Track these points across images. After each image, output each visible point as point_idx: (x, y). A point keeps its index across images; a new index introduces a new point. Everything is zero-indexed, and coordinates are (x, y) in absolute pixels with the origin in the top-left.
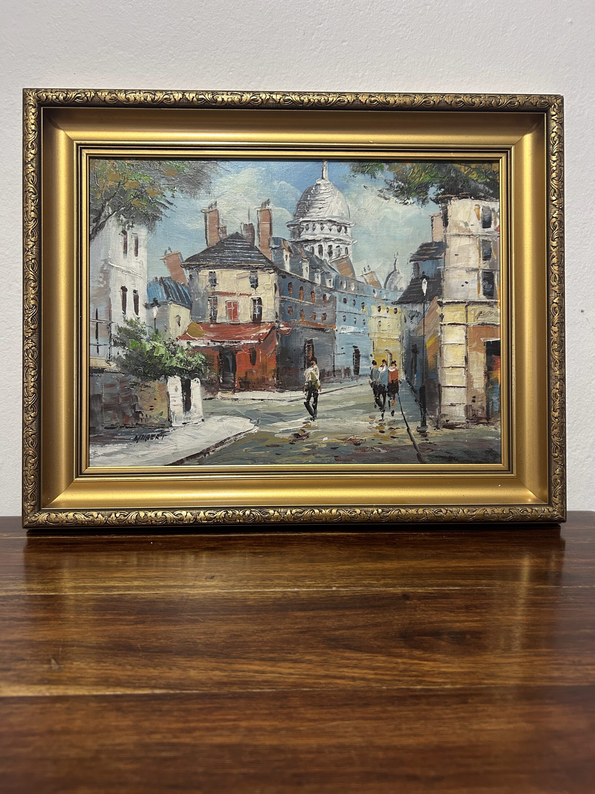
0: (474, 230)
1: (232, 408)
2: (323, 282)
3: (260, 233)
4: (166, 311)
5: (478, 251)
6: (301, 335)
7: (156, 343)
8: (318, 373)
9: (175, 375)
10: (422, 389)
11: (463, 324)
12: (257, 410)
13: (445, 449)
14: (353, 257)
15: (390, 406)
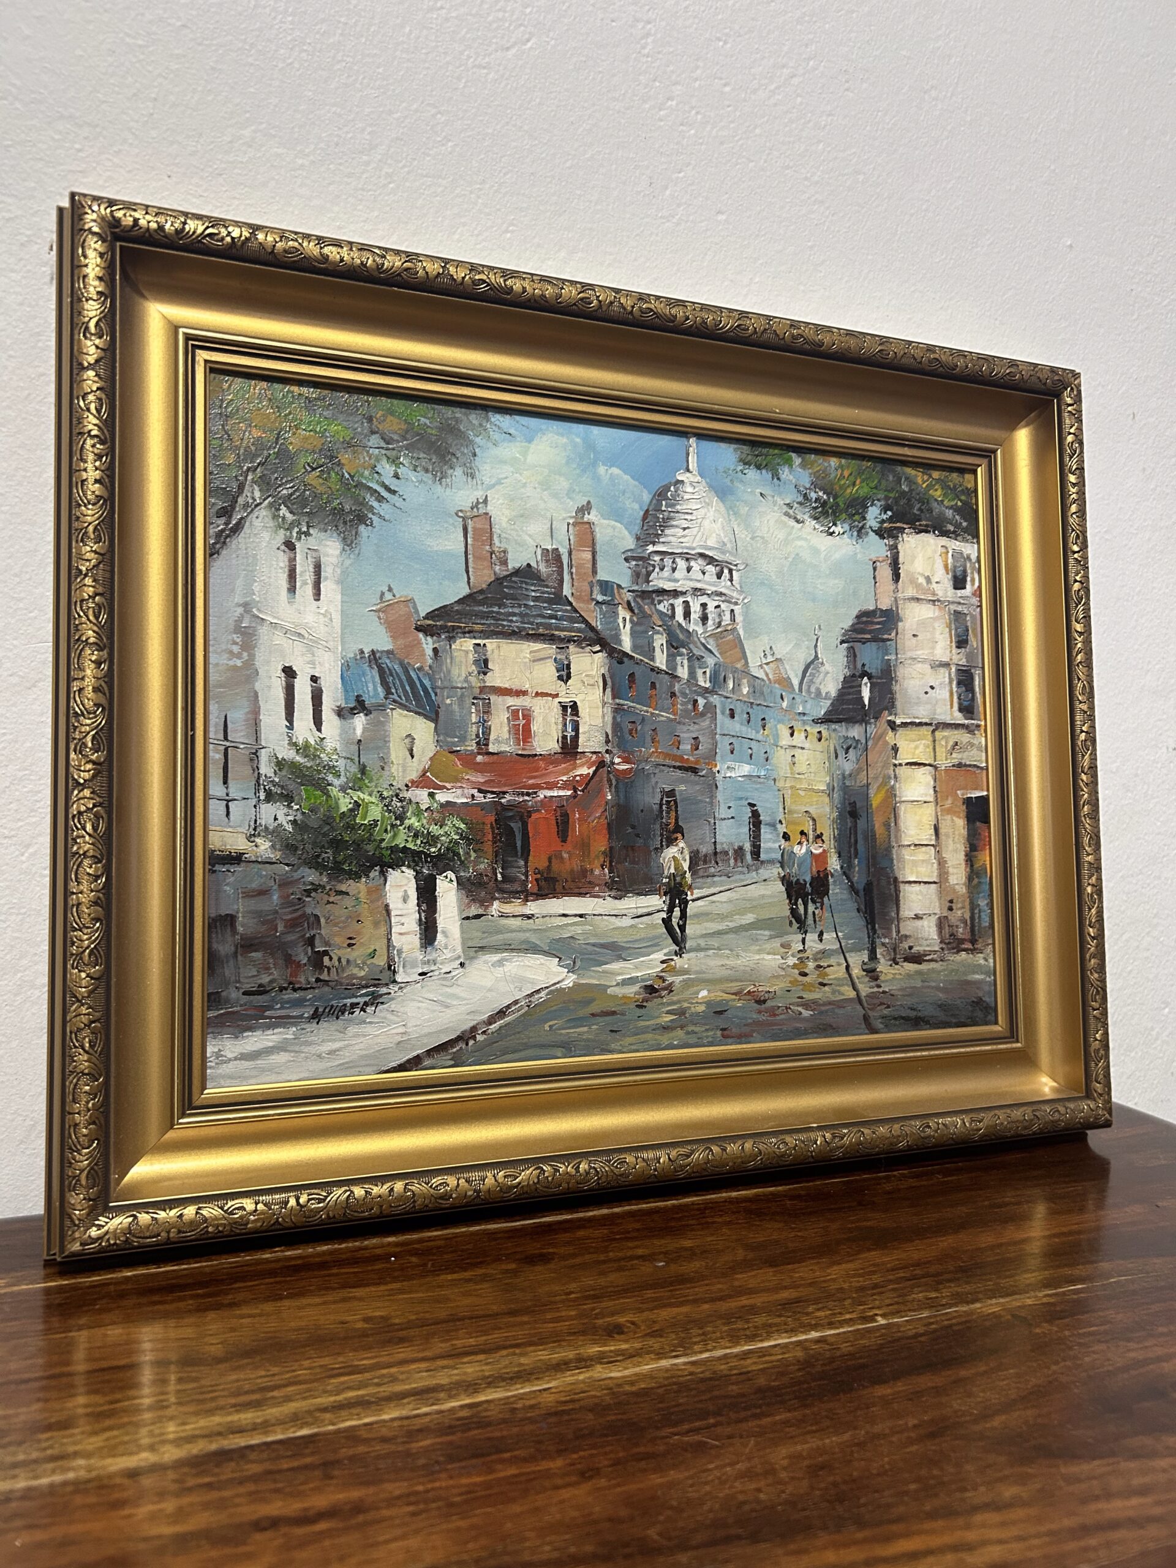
0: (940, 594)
1: (522, 936)
2: (692, 674)
3: (574, 570)
4: (383, 724)
5: (947, 630)
6: (653, 780)
7: (362, 796)
8: (688, 858)
9: (403, 865)
10: (868, 888)
11: (930, 765)
12: (572, 937)
13: (908, 1002)
14: (744, 628)
15: (815, 921)
